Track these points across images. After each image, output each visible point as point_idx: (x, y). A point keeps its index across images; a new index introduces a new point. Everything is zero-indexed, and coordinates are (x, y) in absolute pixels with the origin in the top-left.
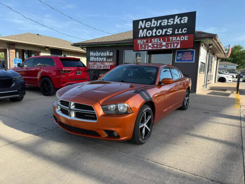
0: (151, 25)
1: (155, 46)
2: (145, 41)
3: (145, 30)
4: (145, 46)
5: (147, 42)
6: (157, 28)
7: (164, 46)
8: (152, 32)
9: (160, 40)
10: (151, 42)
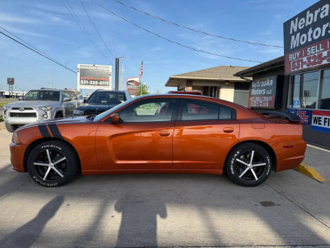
0: (305, 24)
1: (312, 60)
2: (298, 55)
3: (298, 35)
4: (298, 64)
5: (301, 56)
6: (314, 26)
7: (325, 58)
8: (308, 36)
9: (318, 49)
10: (306, 55)
